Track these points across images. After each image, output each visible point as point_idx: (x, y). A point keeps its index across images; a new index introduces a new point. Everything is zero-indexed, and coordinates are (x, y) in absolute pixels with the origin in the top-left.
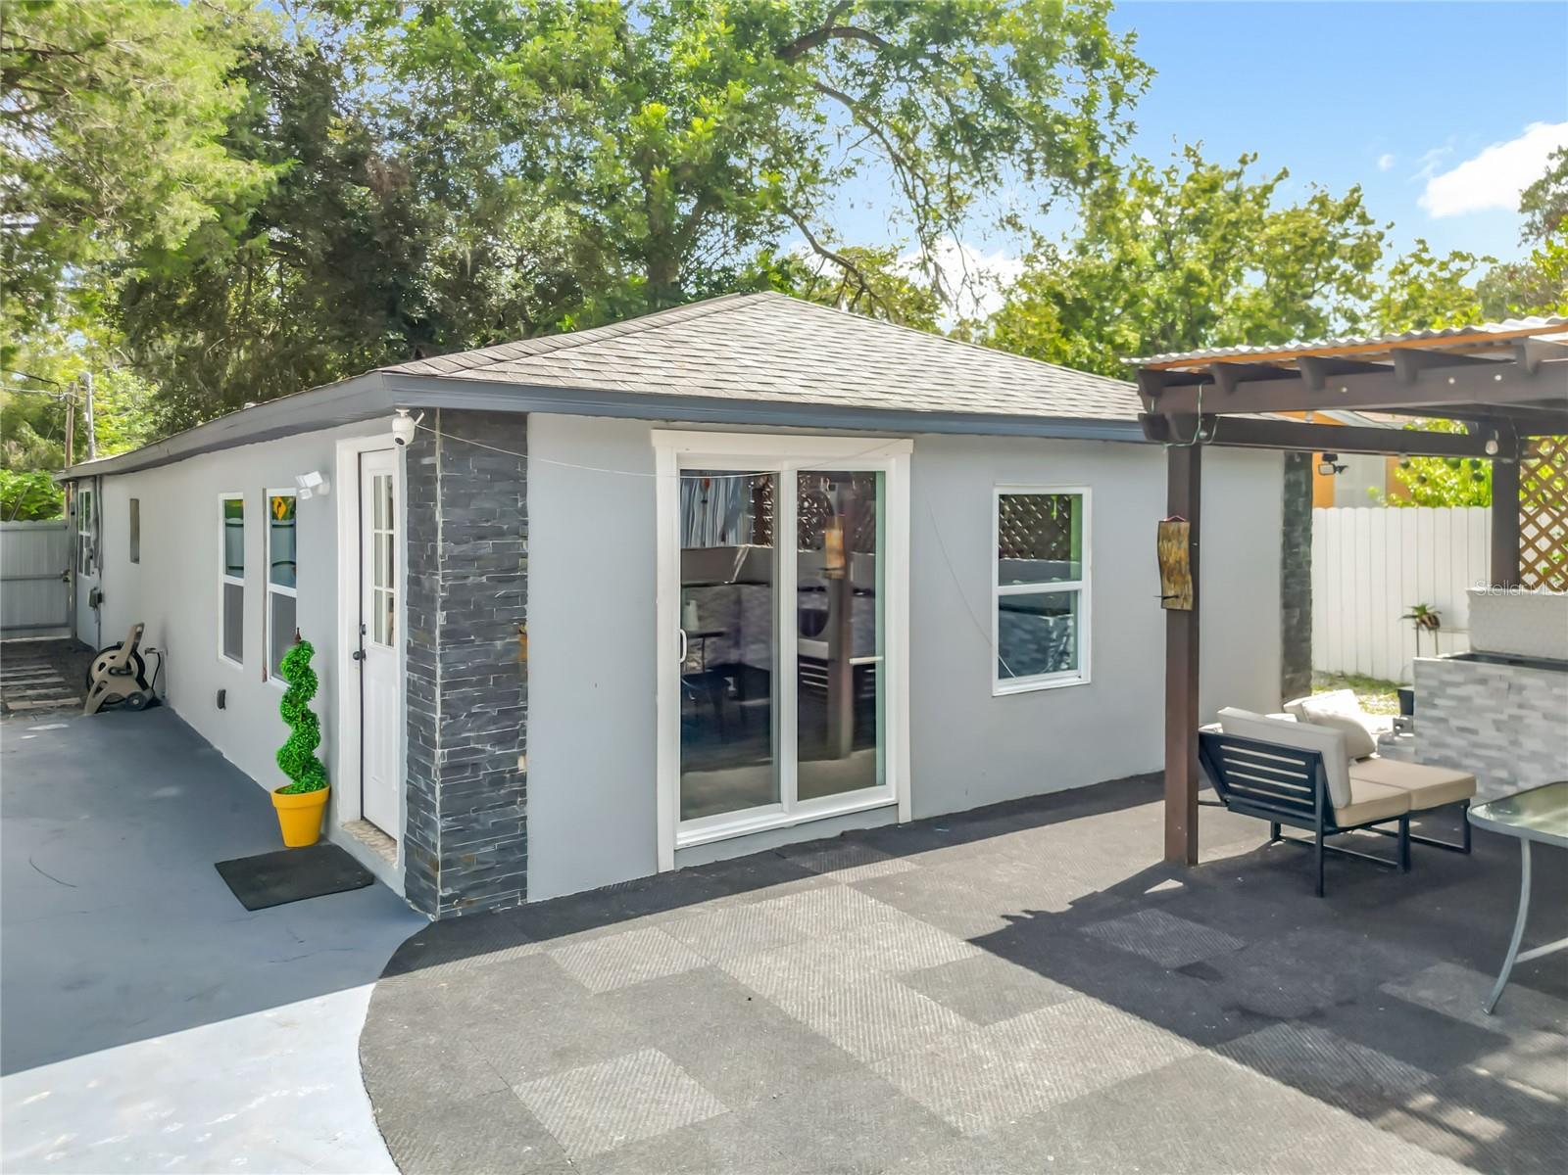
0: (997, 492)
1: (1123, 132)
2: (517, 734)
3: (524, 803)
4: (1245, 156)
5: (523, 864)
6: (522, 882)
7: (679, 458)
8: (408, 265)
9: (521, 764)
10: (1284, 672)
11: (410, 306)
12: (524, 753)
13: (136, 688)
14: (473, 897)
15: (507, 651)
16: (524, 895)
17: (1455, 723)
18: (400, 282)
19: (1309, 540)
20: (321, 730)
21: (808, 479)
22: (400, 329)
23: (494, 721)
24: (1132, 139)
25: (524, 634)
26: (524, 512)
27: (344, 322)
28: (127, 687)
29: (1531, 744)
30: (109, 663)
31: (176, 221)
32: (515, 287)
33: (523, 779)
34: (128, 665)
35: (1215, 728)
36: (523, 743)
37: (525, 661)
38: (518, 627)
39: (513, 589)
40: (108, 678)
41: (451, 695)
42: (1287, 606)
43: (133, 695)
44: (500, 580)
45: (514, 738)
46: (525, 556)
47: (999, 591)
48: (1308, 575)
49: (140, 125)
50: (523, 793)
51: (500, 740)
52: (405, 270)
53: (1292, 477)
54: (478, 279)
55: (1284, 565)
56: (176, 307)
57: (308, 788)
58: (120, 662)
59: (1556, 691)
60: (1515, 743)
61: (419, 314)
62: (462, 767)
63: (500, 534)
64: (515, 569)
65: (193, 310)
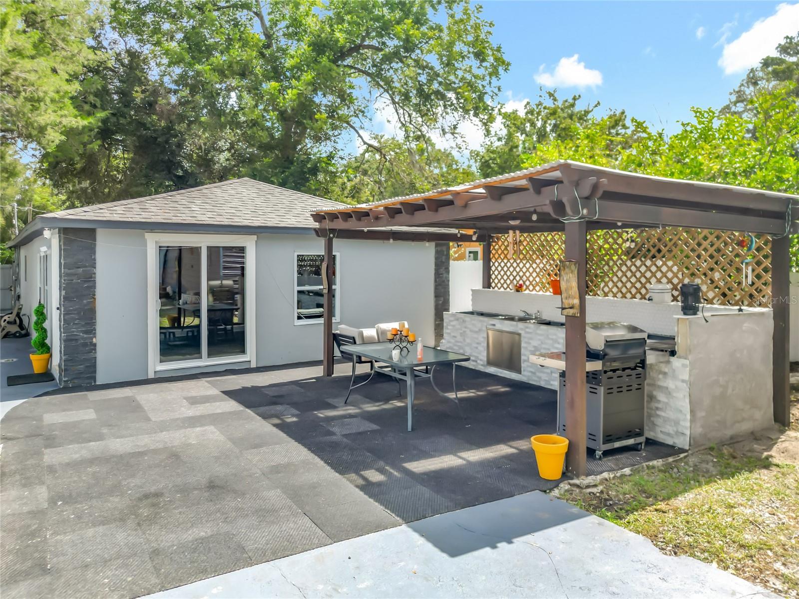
0: (296, 254)
1: (496, 90)
2: (92, 330)
3: (96, 353)
4: (575, 96)
5: (95, 372)
6: (94, 379)
7: (156, 242)
8: (174, 151)
9: (94, 340)
10: (436, 320)
11: (177, 169)
12: (95, 337)
13: (18, 329)
14: (76, 381)
15: (89, 303)
16: (95, 382)
17: (453, 334)
18: (171, 159)
19: (448, 272)
20: (49, 334)
21: (210, 249)
22: (172, 180)
23: (83, 326)
24: (500, 94)
25: (95, 299)
26: (95, 260)
27: (146, 176)
28: (14, 329)
29: (468, 341)
30: (8, 319)
31: (49, 141)
32: (227, 160)
33: (95, 345)
34: (15, 320)
35: (338, 332)
36: (95, 333)
37: (95, 307)
38: (93, 297)
39: (91, 284)
40: (7, 325)
41: (67, 317)
42: (437, 296)
43: (17, 332)
44: (85, 282)
45: (92, 331)
46: (95, 274)
47: (297, 288)
48: (448, 285)
49: (24, 106)
50: (95, 349)
51: (86, 332)
52: (173, 153)
53: (439, 249)
54: (210, 156)
55: (436, 281)
56: (75, 169)
57: (42, 353)
58: (12, 319)
59: (473, 322)
60: (464, 340)
61: (180, 173)
62: (72, 340)
63: (86, 267)
64: (91, 278)
65: (83, 170)
